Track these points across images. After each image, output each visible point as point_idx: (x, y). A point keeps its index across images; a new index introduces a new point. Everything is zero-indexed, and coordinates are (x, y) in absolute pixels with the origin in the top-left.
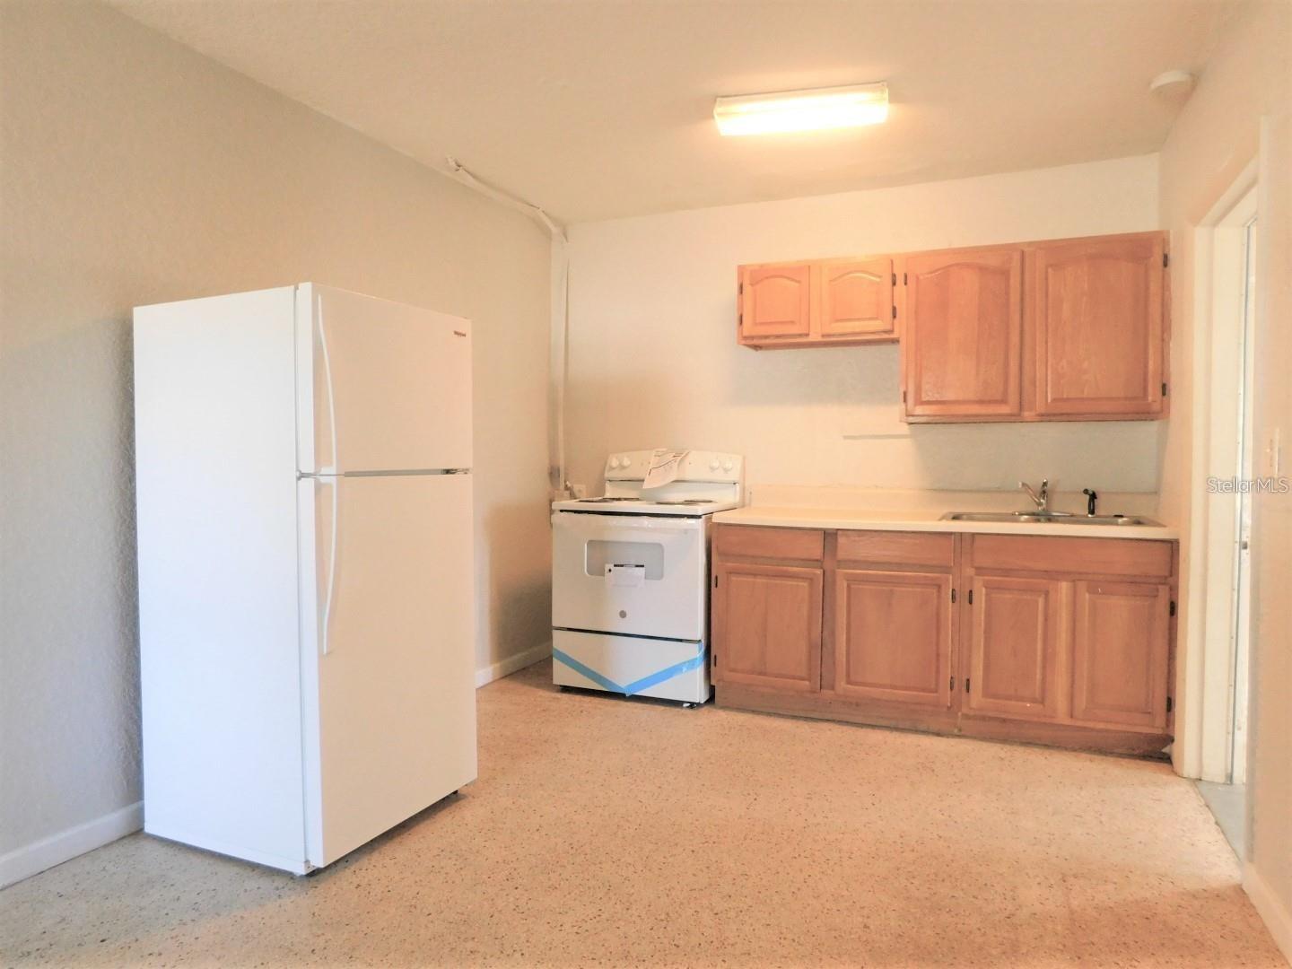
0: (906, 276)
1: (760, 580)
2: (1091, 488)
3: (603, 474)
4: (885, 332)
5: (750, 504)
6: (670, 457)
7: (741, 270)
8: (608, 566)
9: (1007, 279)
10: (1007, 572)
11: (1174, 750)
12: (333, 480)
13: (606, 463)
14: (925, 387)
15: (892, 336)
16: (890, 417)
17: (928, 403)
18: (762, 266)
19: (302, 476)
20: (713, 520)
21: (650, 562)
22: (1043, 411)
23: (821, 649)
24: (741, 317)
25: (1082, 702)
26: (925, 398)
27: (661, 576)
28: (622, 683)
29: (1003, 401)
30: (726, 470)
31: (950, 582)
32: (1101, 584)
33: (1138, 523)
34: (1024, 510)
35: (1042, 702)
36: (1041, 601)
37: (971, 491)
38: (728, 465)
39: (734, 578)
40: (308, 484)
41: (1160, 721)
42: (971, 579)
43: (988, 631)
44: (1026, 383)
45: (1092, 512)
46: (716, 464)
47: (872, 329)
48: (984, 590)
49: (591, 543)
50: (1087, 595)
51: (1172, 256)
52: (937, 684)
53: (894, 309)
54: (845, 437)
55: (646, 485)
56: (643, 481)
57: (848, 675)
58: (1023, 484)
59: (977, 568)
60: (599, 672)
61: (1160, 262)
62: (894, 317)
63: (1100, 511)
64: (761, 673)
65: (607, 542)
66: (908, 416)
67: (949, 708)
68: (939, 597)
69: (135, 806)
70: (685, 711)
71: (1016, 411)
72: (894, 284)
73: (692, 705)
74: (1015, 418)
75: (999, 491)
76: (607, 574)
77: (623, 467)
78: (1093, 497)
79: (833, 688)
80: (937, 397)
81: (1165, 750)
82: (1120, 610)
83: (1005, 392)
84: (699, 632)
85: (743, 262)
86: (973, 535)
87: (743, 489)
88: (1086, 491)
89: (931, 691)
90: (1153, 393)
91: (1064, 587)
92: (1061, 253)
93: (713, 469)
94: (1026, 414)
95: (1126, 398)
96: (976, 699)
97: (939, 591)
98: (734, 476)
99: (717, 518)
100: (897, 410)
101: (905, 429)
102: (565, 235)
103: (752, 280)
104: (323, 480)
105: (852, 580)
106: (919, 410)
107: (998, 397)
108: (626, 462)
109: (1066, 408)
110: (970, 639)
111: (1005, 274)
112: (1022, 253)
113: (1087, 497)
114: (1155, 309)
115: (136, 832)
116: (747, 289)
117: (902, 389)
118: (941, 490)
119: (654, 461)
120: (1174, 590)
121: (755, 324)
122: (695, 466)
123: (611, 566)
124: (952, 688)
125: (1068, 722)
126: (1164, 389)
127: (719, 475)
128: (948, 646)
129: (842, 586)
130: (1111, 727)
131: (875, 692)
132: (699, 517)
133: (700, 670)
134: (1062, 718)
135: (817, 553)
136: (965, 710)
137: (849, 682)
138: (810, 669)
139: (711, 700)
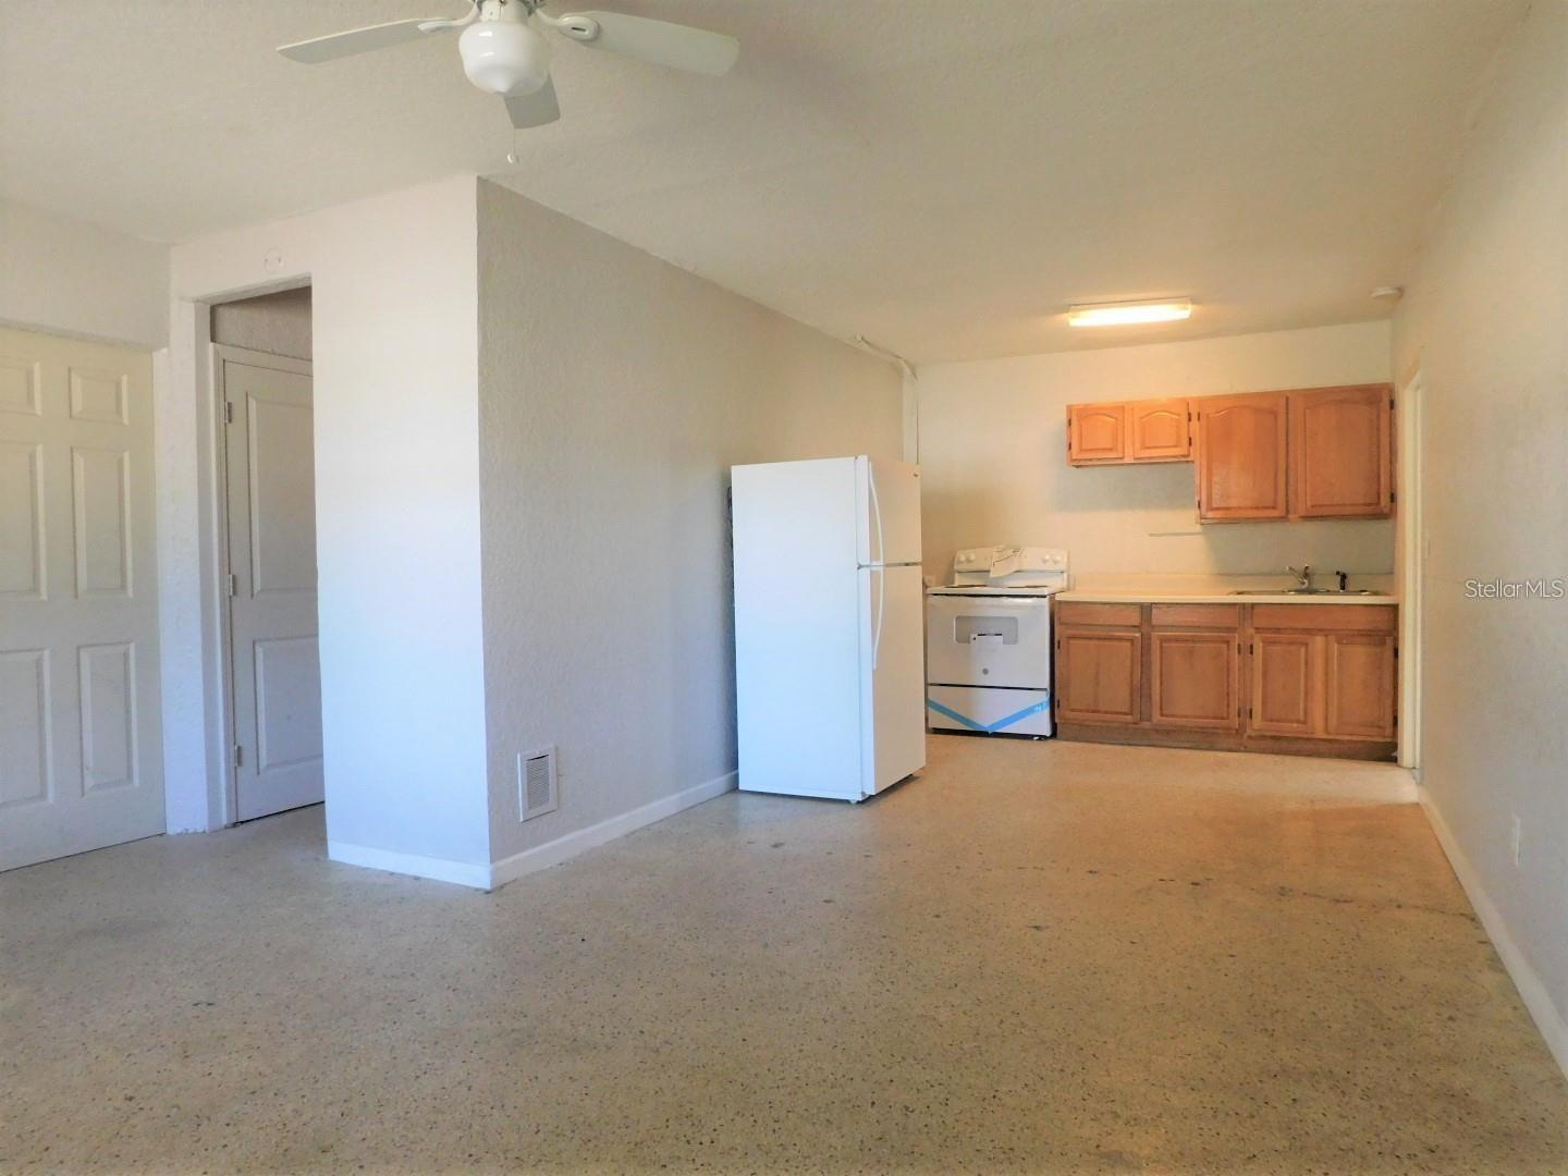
0: (1199, 415)
1: (1092, 642)
2: (1343, 570)
3: (953, 566)
4: (1183, 456)
5: (1074, 589)
6: (1010, 552)
7: (1070, 409)
8: (973, 636)
9: (1276, 418)
10: (1278, 630)
11: (1398, 754)
12: (881, 569)
13: (954, 559)
14: (1215, 497)
15: (1189, 459)
16: (1187, 519)
17: (1218, 509)
18: (1086, 405)
19: (860, 567)
20: (1057, 599)
21: (1008, 631)
22: (1303, 514)
23: (1140, 691)
24: (1070, 445)
25: (1333, 722)
26: (1214, 505)
27: (1015, 642)
28: (985, 723)
29: (1274, 508)
30: (1055, 562)
31: (1236, 640)
32: (1346, 637)
33: (1375, 593)
34: (1290, 588)
35: (1305, 723)
36: (1303, 650)
37: (1250, 575)
38: (1058, 558)
39: (1072, 642)
40: (865, 572)
41: (1389, 731)
42: (1252, 637)
43: (1265, 674)
44: (1292, 496)
45: (1343, 588)
46: (1047, 557)
47: (1172, 454)
48: (1261, 644)
49: (958, 618)
50: (1336, 645)
51: (1397, 402)
52: (1228, 714)
53: (1190, 439)
54: (1151, 535)
55: (992, 575)
56: (988, 571)
57: (1161, 709)
58: (1290, 568)
59: (1257, 628)
60: (966, 717)
61: (1388, 407)
62: (1190, 444)
63: (1350, 587)
64: (1093, 712)
65: (970, 617)
66: (1201, 518)
67: (1237, 730)
68: (1228, 650)
69: (733, 773)
70: (1035, 743)
71: (1283, 514)
72: (1190, 420)
73: (1042, 738)
74: (1284, 519)
75: (1270, 574)
76: (972, 641)
77: (969, 561)
78: (1344, 577)
79: (1149, 720)
80: (1224, 505)
81: (1394, 754)
82: (1360, 654)
83: (1275, 501)
84: (1046, 684)
85: (1073, 402)
86: (1253, 605)
87: (1068, 576)
88: (1338, 573)
89: (1223, 718)
90: (1385, 500)
91: (1319, 641)
92: (1316, 398)
93: (1045, 561)
94: (1291, 516)
95: (1365, 505)
96: (1257, 722)
97: (1228, 646)
98: (1063, 567)
99: (1058, 597)
100: (1194, 513)
101: (1198, 528)
102: (914, 374)
103: (1079, 417)
104: (874, 569)
105: (1164, 640)
106: (1210, 515)
107: (1271, 505)
108: (973, 557)
109: (1321, 512)
110: (1252, 680)
111: (1274, 414)
112: (1287, 398)
113: (1339, 578)
114: (1385, 440)
115: (734, 787)
116: (1074, 422)
117: (1197, 499)
118: (1226, 575)
119: (996, 556)
120: (1396, 640)
121: (1081, 450)
122: (1030, 559)
123: (976, 636)
124: (1239, 716)
125: (1325, 736)
126: (1393, 498)
127: (1049, 566)
128: (1236, 686)
129: (1155, 646)
130: (1354, 738)
131: (1180, 721)
132: (1044, 597)
133: (1047, 712)
134: (1320, 734)
135: (1136, 622)
136: (1249, 732)
137: (1162, 715)
138: (1132, 707)
139: (1054, 735)
